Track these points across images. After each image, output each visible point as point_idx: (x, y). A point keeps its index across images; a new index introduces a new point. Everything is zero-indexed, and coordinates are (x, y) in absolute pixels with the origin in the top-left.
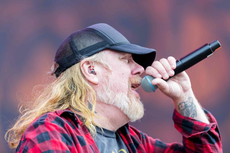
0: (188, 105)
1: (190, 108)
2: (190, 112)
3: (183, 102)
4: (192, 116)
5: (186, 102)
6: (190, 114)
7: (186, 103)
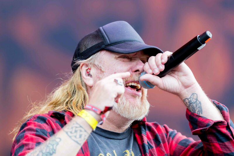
0: (192, 101)
1: (194, 105)
2: (196, 109)
3: (186, 99)
4: (197, 113)
5: (189, 98)
6: (195, 111)
7: (189, 100)
